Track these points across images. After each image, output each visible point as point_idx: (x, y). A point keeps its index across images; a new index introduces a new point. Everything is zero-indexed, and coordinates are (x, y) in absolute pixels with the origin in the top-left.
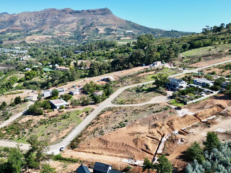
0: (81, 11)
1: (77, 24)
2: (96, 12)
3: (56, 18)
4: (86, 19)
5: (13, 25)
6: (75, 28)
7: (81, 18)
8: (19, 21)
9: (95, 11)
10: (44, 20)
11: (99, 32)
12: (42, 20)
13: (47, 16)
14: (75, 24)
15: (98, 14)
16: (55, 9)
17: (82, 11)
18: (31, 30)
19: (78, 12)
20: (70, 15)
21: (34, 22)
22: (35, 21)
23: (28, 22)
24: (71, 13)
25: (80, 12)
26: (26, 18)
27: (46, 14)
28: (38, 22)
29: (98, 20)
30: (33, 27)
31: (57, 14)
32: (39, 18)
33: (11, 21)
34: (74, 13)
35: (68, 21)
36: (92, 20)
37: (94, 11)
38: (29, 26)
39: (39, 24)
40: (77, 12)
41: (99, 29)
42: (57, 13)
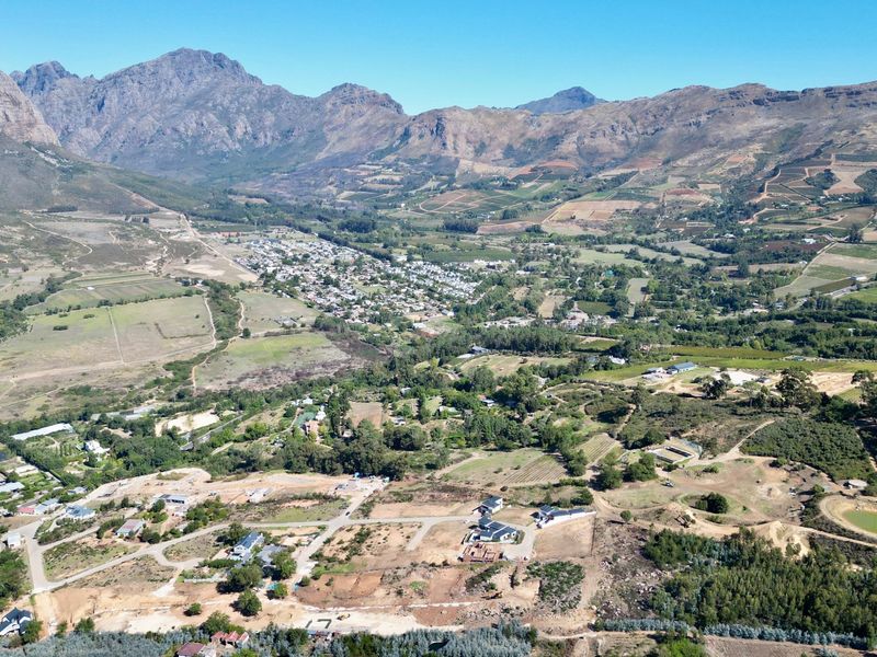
0: (799, 95)
1: (763, 149)
2: (859, 98)
3: (698, 124)
4: (810, 127)
5: (555, 153)
6: (747, 169)
7: (791, 122)
8: (575, 139)
9: (858, 93)
10: (657, 130)
11: (832, 188)
12: (650, 130)
13: (670, 119)
14: (757, 147)
15: (868, 105)
16: (706, 89)
17: (803, 92)
18: (602, 168)
19: (788, 97)
20: (753, 110)
21: (622, 138)
22: (626, 136)
23: (602, 139)
24: (758, 102)
25: (797, 98)
26: (599, 125)
27: (671, 108)
28: (636, 139)
29: (854, 133)
30: (614, 159)
31: (706, 109)
32: (642, 124)
33: (554, 137)
34: (773, 100)
35: (739, 136)
36: (831, 130)
37: (852, 93)
38: (601, 155)
39: (638, 144)
40: (783, 99)
41: (837, 174)
42: (709, 104)
